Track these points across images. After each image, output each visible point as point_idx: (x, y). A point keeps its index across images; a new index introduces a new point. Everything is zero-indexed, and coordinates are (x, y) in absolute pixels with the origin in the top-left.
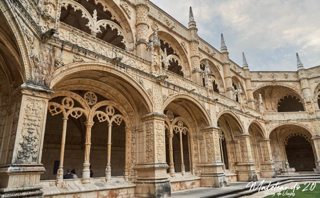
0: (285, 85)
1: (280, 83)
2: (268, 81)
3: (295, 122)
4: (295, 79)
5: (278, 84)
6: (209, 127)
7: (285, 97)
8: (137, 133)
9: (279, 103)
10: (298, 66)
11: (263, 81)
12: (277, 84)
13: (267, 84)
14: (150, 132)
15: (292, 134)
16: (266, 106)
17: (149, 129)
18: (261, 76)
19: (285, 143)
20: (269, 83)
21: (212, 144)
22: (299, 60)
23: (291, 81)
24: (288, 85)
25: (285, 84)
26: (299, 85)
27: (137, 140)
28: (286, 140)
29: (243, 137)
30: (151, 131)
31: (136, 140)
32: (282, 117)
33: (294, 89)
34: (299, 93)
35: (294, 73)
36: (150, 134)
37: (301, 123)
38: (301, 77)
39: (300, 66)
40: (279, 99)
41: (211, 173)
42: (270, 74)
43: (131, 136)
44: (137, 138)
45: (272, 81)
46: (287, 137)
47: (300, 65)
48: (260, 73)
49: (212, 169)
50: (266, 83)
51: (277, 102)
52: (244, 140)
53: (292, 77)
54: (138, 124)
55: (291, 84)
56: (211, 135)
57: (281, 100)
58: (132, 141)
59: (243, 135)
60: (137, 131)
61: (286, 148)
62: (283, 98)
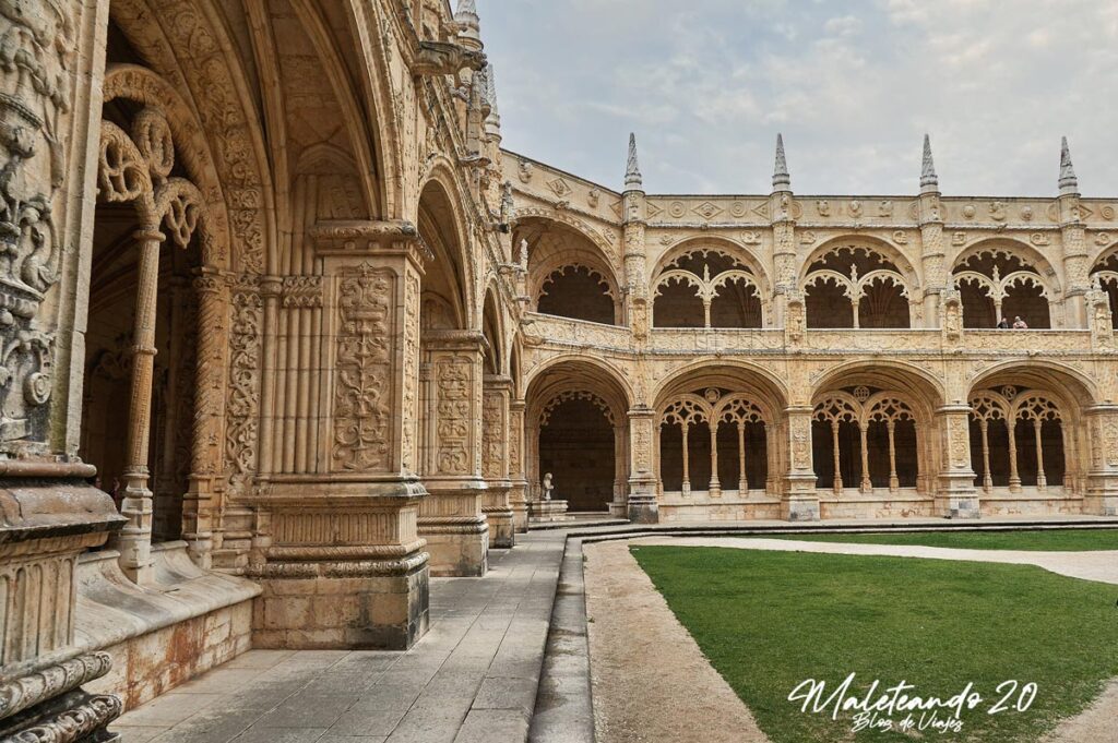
0: (584, 230)
1: (576, 218)
2: (545, 202)
3: (600, 356)
4: (613, 219)
5: (569, 221)
6: (464, 334)
7: (569, 270)
8: (272, 310)
9: (546, 286)
10: (629, 177)
11: (530, 197)
12: (565, 218)
13: (538, 209)
14: (372, 321)
15: (567, 393)
17: (364, 301)
18: (529, 177)
19: (542, 418)
20: (547, 208)
21: (467, 403)
22: (633, 160)
23: (601, 221)
24: (592, 231)
25: (586, 227)
26: (617, 240)
27: (271, 348)
28: (546, 410)
29: (496, 386)
30: (380, 315)
31: (263, 349)
32: (570, 335)
33: (603, 248)
34: (615, 264)
35: (613, 198)
36: (367, 328)
37: (612, 361)
38: (631, 215)
39: (634, 178)
40: (550, 270)
41: (449, 519)
42: (553, 178)
43: (229, 324)
44: (272, 338)
45: (554, 206)
46: (551, 402)
47: (633, 176)
48: (527, 165)
49: (452, 505)
50: (538, 206)
51: (541, 281)
52: (499, 398)
53: (605, 210)
54: (282, 266)
55: (600, 230)
57: (555, 275)
58: (238, 349)
59: (498, 378)
60: (273, 302)
62: (561, 271)
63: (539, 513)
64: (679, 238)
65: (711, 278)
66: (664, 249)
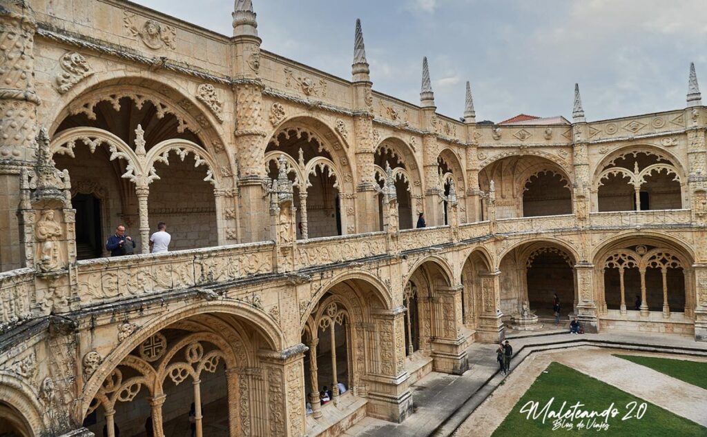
0: (543, 155)
1: (535, 150)
2: (512, 147)
4: (564, 142)
5: (531, 153)
7: (541, 174)
8: (250, 379)
9: (527, 185)
10: (575, 114)
11: (501, 148)
12: (528, 152)
13: (508, 153)
14: (277, 387)
15: (542, 249)
16: (502, 191)
17: (274, 380)
18: (499, 137)
19: (527, 263)
20: (514, 150)
21: (391, 343)
22: (577, 102)
23: (555, 147)
24: (549, 155)
25: (543, 153)
26: (569, 155)
27: (251, 393)
28: (530, 259)
29: (449, 293)
30: (279, 386)
31: (249, 392)
32: (528, 227)
33: (559, 163)
34: (568, 170)
35: (565, 129)
36: (276, 390)
37: (561, 237)
38: (577, 138)
39: (578, 114)
40: (529, 176)
41: (386, 395)
42: (517, 131)
43: (238, 384)
44: (251, 390)
45: (519, 148)
46: (532, 254)
47: (579, 113)
48: (497, 130)
49: (388, 389)
50: (507, 151)
51: (524, 183)
52: (451, 299)
53: (559, 138)
54: (251, 363)
55: (554, 152)
56: (389, 327)
57: (532, 178)
58: (241, 394)
59: (450, 289)
60: (250, 377)
61: (527, 274)
62: (536, 175)
63: (519, 324)
64: (612, 148)
65: (640, 171)
66: (602, 157)
